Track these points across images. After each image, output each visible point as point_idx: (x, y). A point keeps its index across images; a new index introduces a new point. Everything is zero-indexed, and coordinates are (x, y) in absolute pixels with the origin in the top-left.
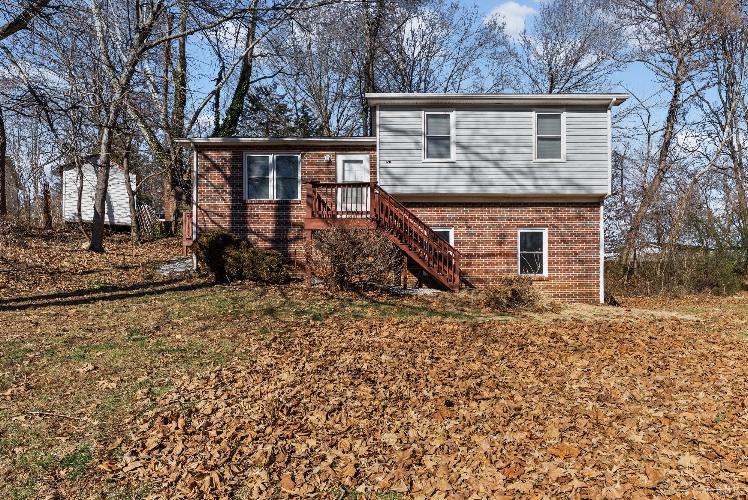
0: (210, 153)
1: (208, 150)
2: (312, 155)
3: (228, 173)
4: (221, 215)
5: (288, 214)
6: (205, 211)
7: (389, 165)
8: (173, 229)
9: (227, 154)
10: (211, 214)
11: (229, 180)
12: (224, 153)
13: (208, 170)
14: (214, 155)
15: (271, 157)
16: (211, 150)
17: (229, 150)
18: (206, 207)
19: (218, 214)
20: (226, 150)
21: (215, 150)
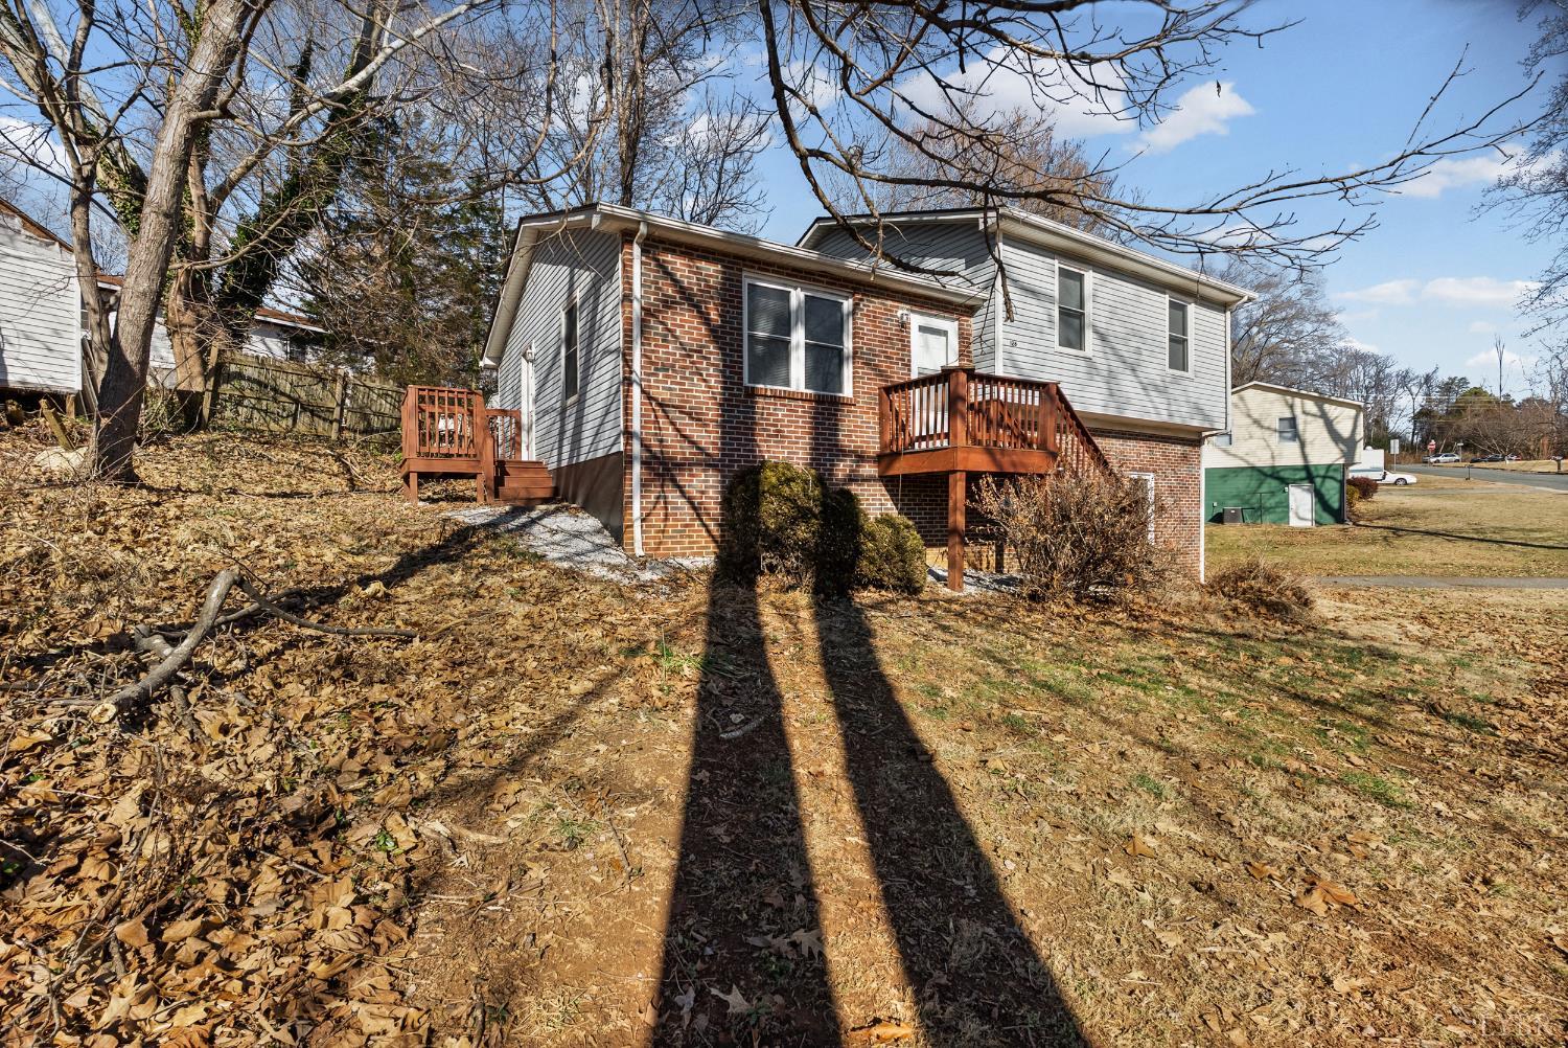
0: (669, 258)
1: (667, 251)
2: (875, 305)
3: (713, 315)
4: (697, 418)
5: (835, 429)
6: (660, 405)
7: (1014, 350)
8: (206, 412)
9: (712, 270)
10: (674, 414)
11: (716, 334)
12: (703, 264)
13: (668, 304)
14: (679, 265)
15: (797, 296)
16: (673, 252)
17: (715, 261)
18: (661, 394)
19: (689, 414)
20: (707, 259)
21: (683, 254)
